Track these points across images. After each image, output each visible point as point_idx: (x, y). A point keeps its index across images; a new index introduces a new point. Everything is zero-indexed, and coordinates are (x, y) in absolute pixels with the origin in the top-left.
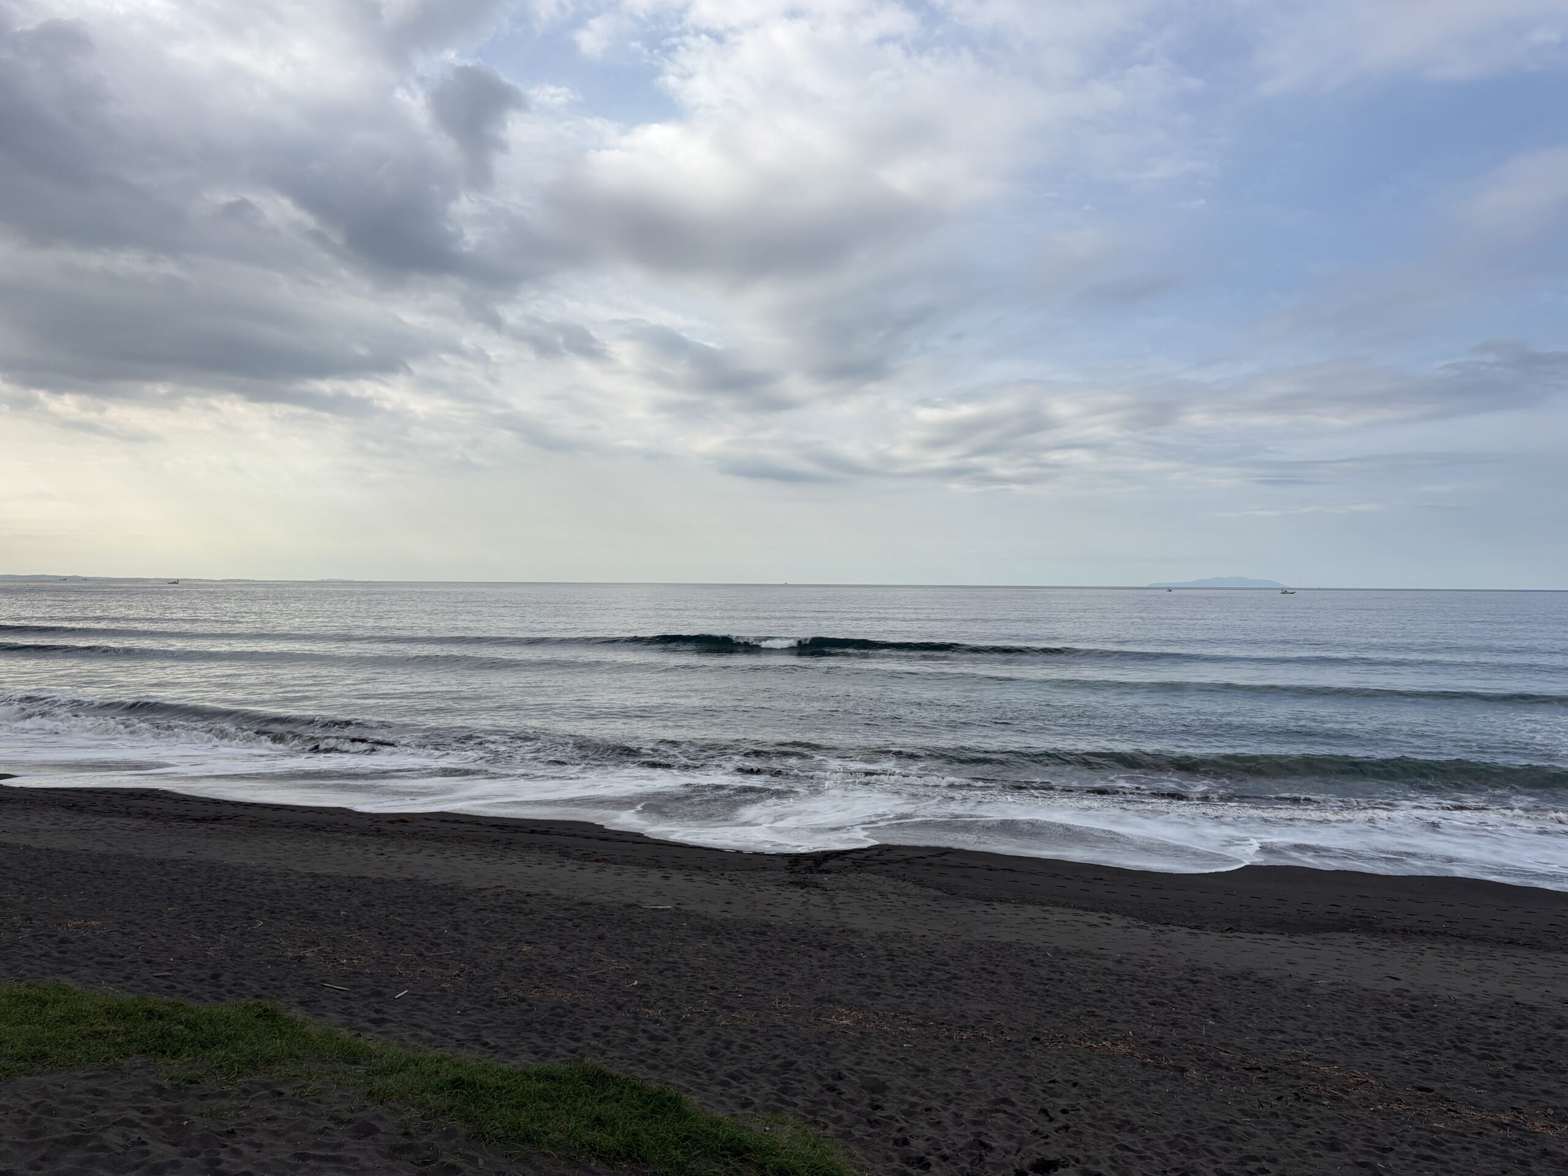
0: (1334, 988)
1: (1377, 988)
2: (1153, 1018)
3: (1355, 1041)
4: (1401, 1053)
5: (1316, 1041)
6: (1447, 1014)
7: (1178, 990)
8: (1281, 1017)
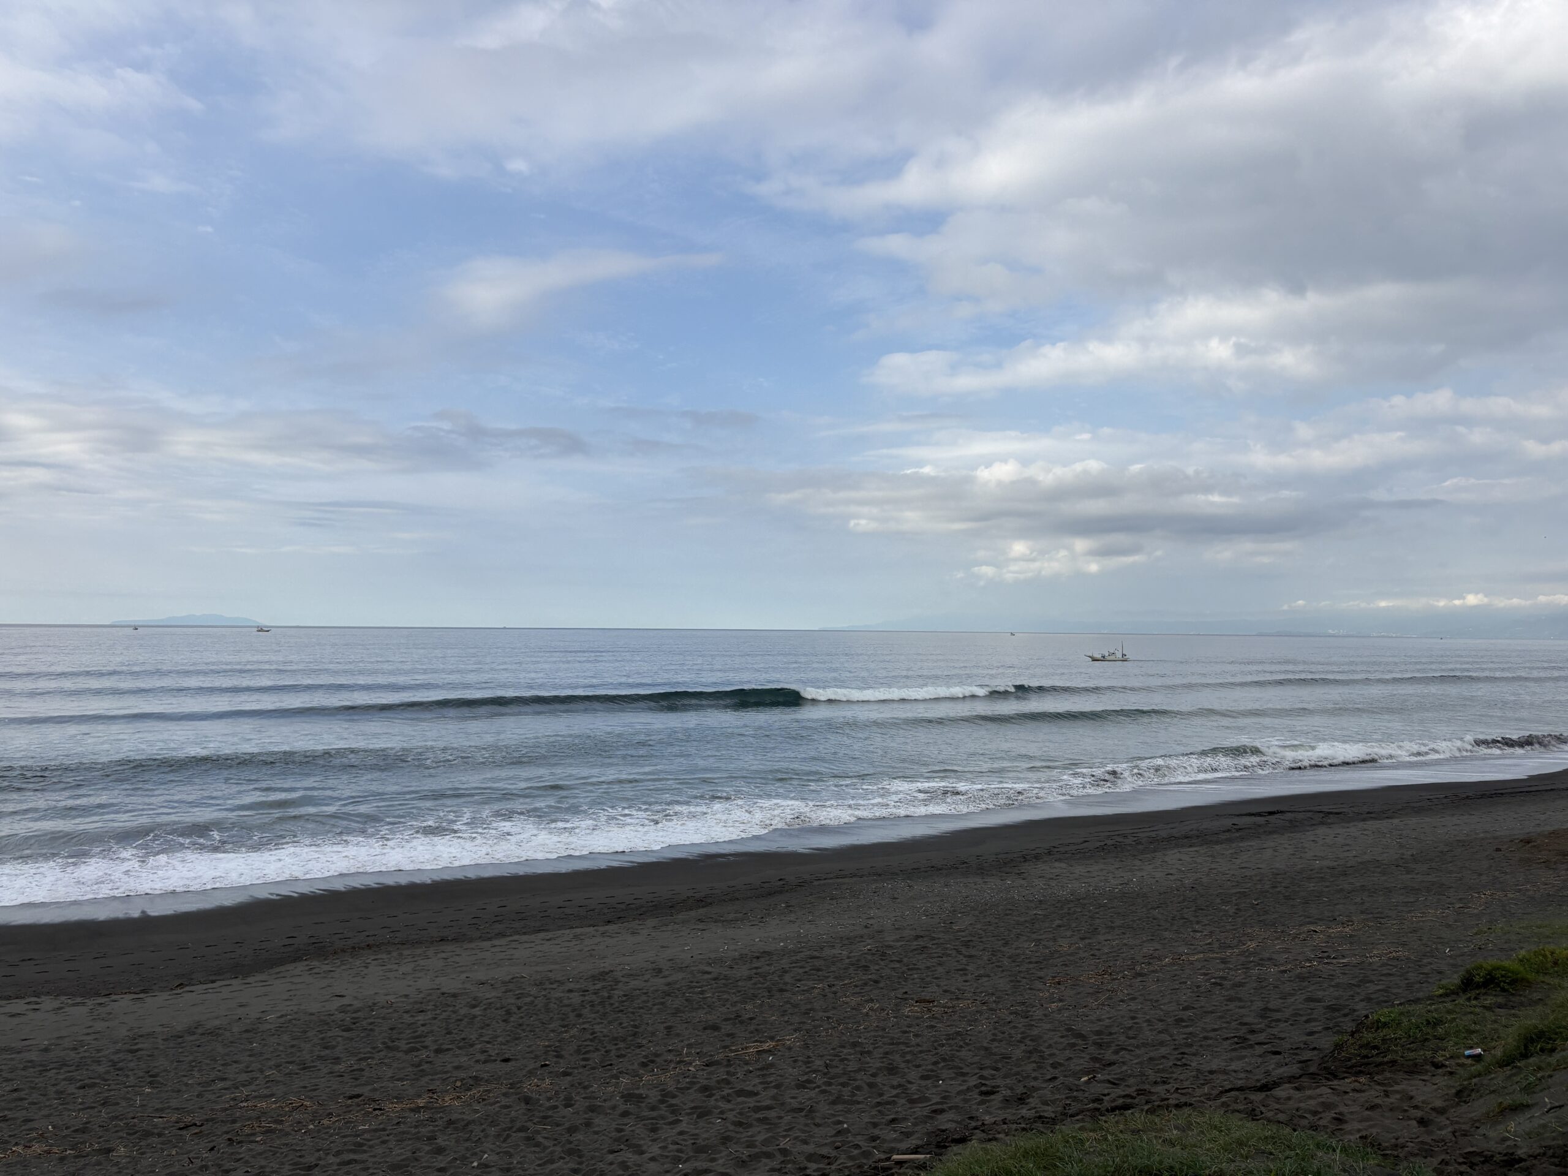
0: (282, 1020)
1: (324, 1009)
2: (80, 1104)
3: (296, 1067)
4: (337, 1068)
5: (257, 1078)
6: (384, 1018)
7: (114, 1064)
8: (223, 1065)
